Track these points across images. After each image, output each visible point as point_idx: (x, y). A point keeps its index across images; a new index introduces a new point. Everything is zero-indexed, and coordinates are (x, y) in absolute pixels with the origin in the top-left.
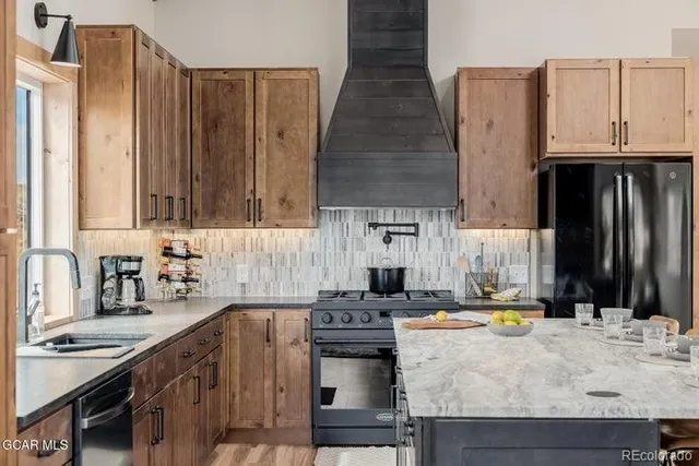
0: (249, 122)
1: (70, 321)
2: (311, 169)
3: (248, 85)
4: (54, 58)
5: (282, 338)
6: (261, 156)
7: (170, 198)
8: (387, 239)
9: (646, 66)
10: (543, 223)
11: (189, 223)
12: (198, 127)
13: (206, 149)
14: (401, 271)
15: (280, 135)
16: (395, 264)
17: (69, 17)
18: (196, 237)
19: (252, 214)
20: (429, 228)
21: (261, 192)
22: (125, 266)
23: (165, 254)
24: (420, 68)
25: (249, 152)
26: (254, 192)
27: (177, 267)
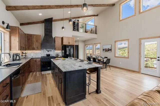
0: (33, 40)
1: (9, 62)
2: (40, 45)
3: (33, 36)
4: (6, 28)
5: (37, 61)
6: (35, 43)
7: (23, 47)
8: (48, 51)
9: (71, 38)
10: (63, 50)
11: (26, 50)
12: (27, 40)
13: (28, 42)
14: (50, 54)
15: (37, 41)
16: (49, 54)
17: (8, 24)
18: (26, 51)
19: (33, 49)
20: (52, 50)
21: (35, 47)
22: (17, 55)
23: (22, 53)
24: (52, 36)
25: (33, 43)
26: (34, 47)
27: (24, 55)
